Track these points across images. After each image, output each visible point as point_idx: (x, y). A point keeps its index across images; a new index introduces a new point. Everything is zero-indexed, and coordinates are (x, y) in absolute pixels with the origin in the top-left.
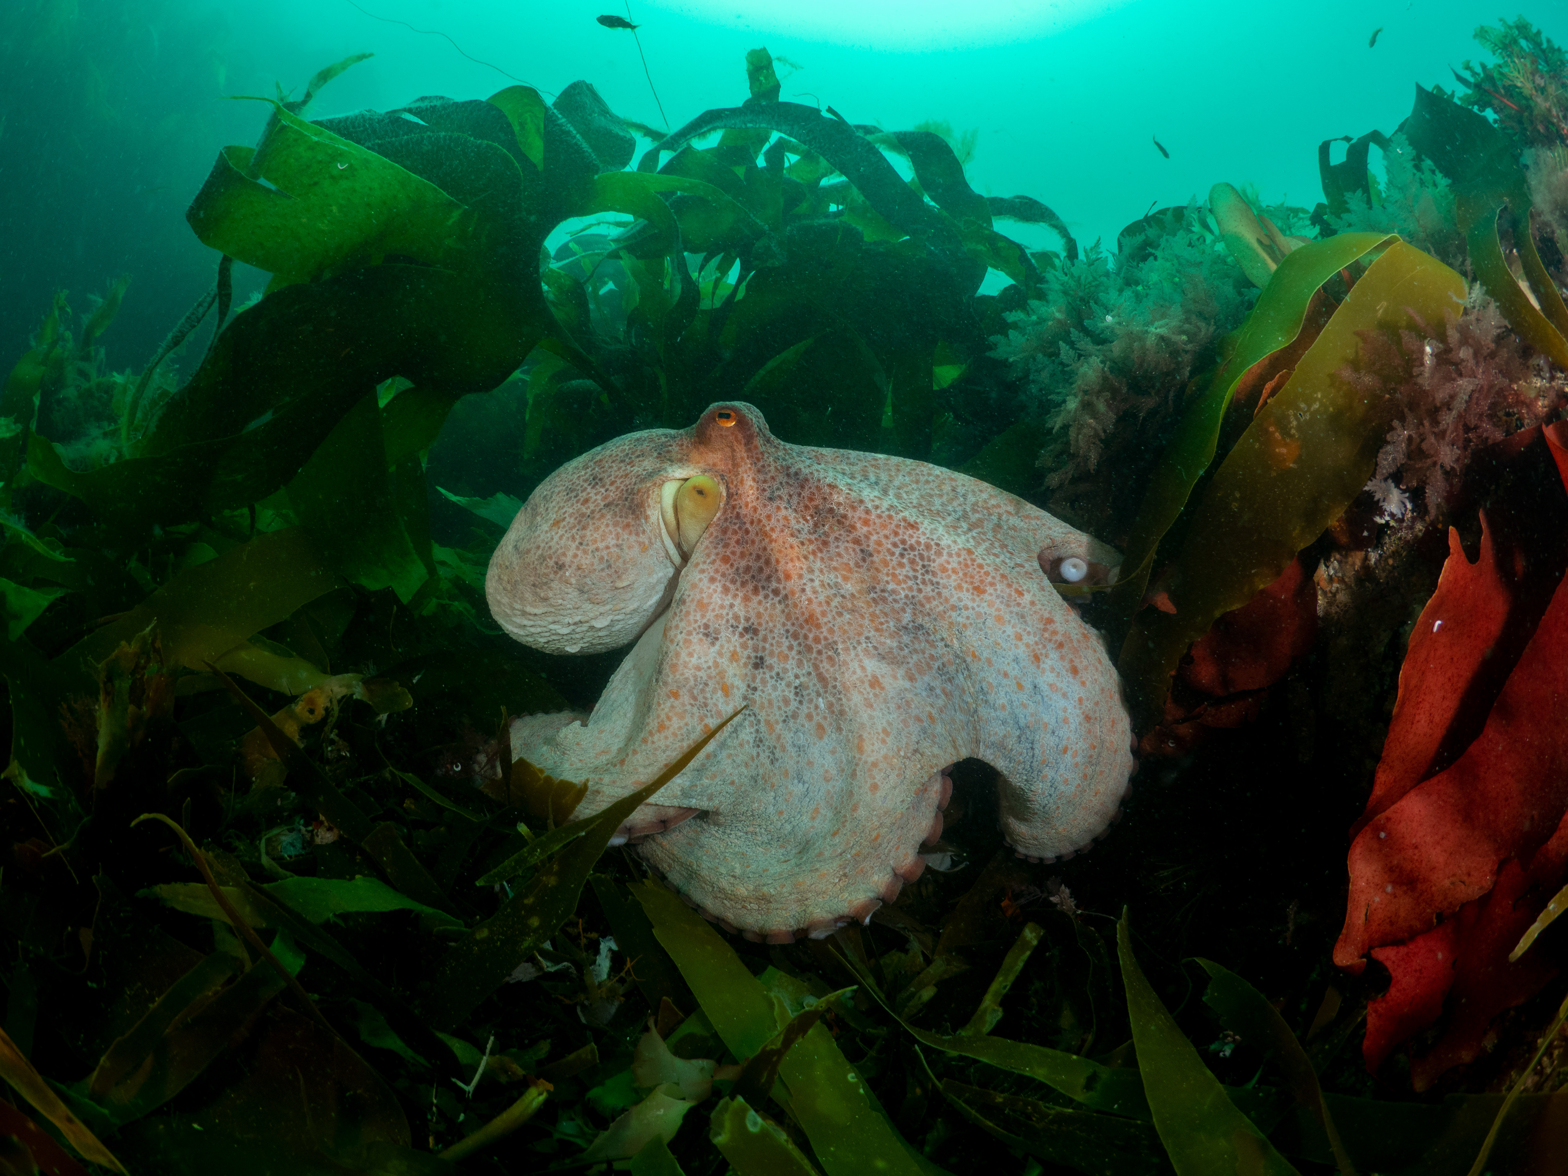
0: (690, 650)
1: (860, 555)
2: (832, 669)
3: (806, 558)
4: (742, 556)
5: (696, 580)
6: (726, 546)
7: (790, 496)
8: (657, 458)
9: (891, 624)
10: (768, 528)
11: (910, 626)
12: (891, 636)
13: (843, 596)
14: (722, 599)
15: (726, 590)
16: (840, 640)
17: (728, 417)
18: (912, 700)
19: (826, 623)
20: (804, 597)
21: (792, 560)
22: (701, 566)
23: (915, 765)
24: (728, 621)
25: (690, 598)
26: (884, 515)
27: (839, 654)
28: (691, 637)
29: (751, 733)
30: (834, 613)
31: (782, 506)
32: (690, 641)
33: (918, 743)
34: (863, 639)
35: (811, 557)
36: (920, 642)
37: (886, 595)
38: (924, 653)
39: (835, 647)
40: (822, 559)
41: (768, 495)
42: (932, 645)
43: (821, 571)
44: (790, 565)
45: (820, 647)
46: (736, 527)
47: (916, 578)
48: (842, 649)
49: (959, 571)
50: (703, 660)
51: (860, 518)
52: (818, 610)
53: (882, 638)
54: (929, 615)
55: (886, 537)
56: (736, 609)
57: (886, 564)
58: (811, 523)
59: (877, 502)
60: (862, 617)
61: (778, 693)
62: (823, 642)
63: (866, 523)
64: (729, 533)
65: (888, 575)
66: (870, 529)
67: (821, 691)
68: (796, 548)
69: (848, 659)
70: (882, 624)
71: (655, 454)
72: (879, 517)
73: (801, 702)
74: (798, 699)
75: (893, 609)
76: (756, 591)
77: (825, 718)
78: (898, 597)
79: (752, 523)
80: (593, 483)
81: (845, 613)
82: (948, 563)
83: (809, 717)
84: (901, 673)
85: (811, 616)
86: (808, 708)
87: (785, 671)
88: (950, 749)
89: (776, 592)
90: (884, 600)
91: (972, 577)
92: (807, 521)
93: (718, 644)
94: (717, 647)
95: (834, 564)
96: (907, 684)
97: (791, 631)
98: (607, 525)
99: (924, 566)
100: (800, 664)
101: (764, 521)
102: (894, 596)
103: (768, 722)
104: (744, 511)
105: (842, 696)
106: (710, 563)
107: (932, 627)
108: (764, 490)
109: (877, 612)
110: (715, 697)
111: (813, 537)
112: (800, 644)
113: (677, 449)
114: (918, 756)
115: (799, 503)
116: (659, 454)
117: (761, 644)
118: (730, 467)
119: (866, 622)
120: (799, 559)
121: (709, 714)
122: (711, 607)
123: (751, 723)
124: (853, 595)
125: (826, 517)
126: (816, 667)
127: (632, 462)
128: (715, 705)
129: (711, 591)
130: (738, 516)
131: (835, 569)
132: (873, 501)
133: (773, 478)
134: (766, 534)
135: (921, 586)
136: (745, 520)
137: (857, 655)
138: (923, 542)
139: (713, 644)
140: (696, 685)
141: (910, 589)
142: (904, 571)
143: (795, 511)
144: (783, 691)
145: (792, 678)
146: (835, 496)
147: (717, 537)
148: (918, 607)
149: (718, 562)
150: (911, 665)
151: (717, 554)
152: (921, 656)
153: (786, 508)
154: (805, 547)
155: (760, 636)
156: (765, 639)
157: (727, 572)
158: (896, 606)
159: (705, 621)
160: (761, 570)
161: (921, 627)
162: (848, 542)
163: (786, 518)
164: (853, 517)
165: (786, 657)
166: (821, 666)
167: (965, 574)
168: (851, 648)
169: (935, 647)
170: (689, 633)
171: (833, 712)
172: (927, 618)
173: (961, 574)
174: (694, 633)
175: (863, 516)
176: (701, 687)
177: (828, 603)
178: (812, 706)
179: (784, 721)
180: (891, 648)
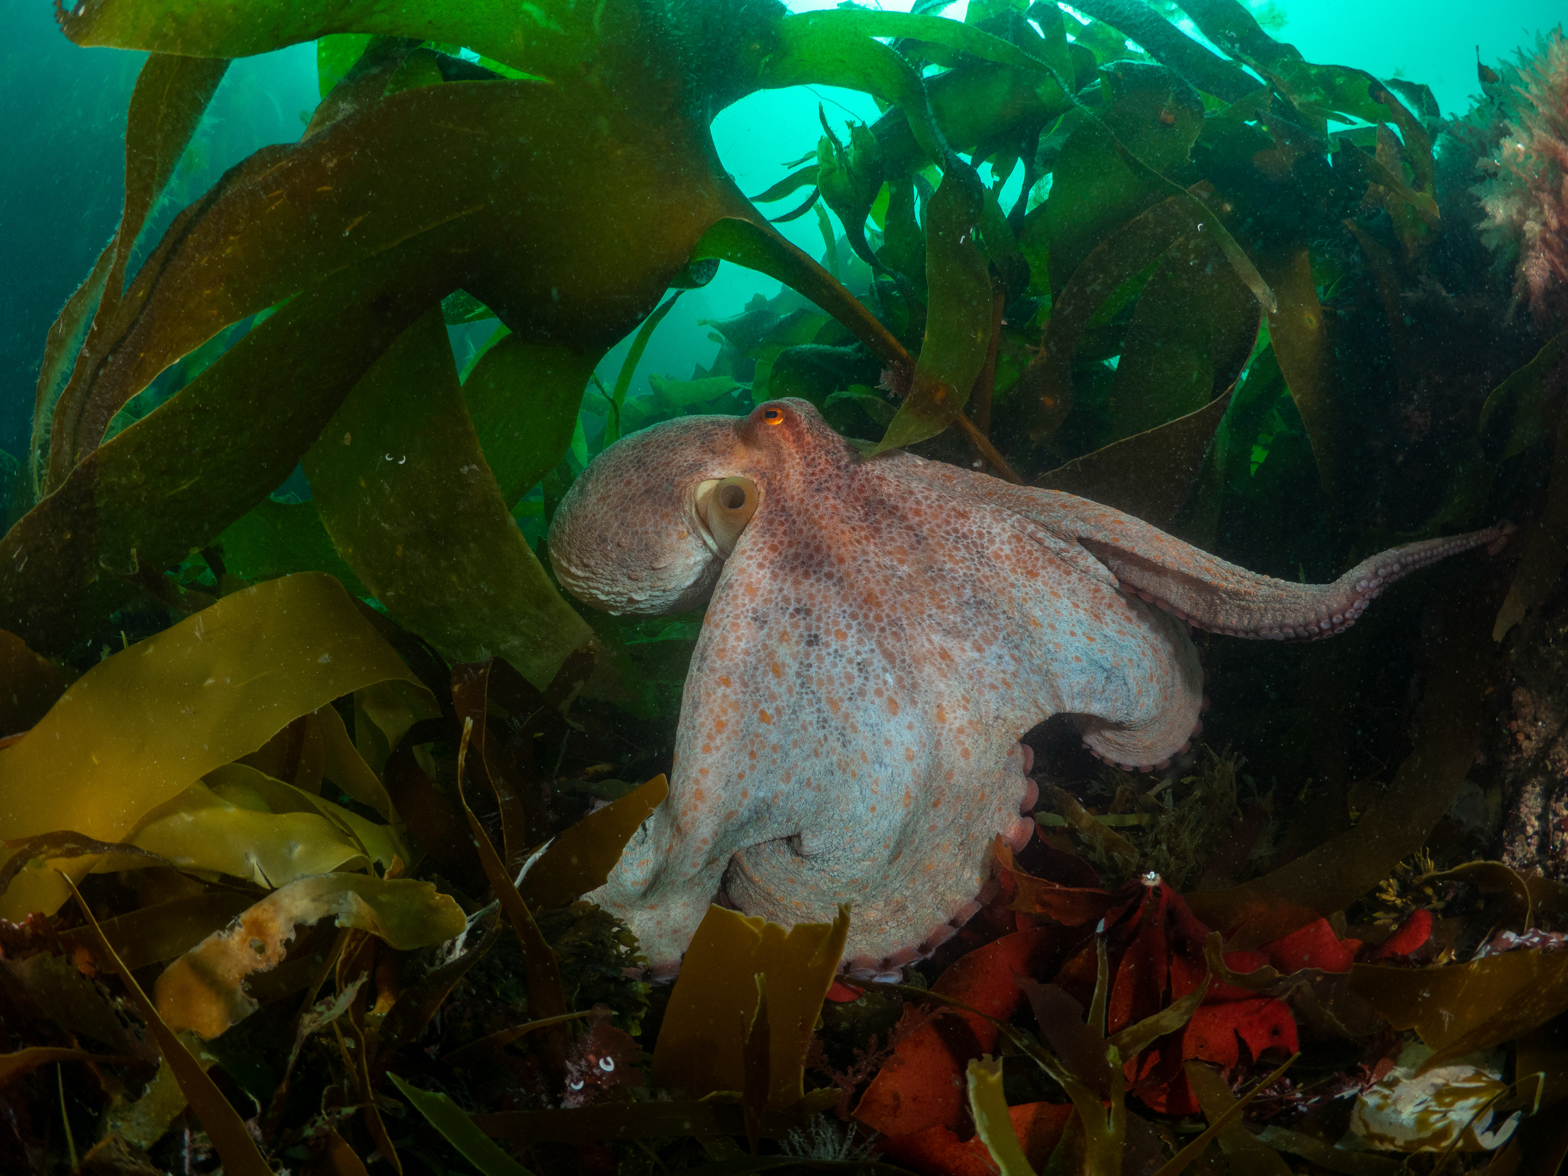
0: (739, 634)
1: (914, 539)
2: (898, 645)
3: (858, 542)
4: (790, 545)
5: (744, 566)
6: (774, 535)
7: (839, 488)
8: (700, 447)
9: (953, 600)
10: (816, 516)
11: (972, 601)
12: (954, 612)
13: (900, 578)
14: (770, 584)
15: (775, 576)
16: (904, 617)
17: (774, 415)
18: (984, 670)
19: (886, 601)
20: (860, 577)
21: (844, 545)
22: (748, 553)
23: (1000, 730)
24: (777, 604)
25: (738, 582)
26: (934, 505)
27: (904, 630)
28: (739, 621)
29: (812, 712)
30: (894, 591)
31: (830, 496)
32: (738, 625)
33: (997, 710)
34: (925, 616)
35: (864, 542)
36: (983, 616)
37: (944, 573)
38: (988, 625)
39: (899, 623)
40: (875, 544)
41: (816, 487)
42: (995, 617)
43: (876, 554)
44: (843, 550)
45: (882, 625)
46: (783, 519)
47: (973, 560)
48: (907, 625)
49: (1012, 557)
50: (752, 644)
51: (911, 509)
52: (877, 589)
53: (945, 615)
54: (989, 591)
55: (939, 526)
56: (785, 592)
57: (942, 547)
58: (862, 512)
59: (926, 493)
60: (922, 596)
62: (885, 620)
63: (917, 513)
64: (776, 523)
65: (944, 555)
66: (922, 519)
67: (888, 667)
68: (848, 533)
69: (915, 633)
70: (943, 600)
71: (698, 444)
72: (930, 507)
73: (866, 678)
74: (862, 675)
75: (952, 586)
76: (806, 575)
77: (896, 693)
78: (956, 575)
79: (799, 514)
80: (637, 465)
81: (904, 593)
82: (1002, 550)
83: (879, 692)
84: (968, 645)
85: (870, 595)
86: (876, 684)
87: (845, 648)
88: (1033, 710)
89: (829, 576)
90: (943, 578)
91: (1025, 562)
92: (858, 510)
93: (766, 627)
94: (766, 630)
95: (888, 548)
96: (976, 655)
97: (849, 611)
98: (647, 511)
99: (978, 552)
100: (860, 642)
101: (812, 510)
102: (952, 574)
103: (831, 702)
104: (789, 504)
105: (913, 669)
106: (758, 550)
107: (992, 602)
108: (811, 482)
109: (937, 589)
110: (766, 680)
111: (864, 525)
112: (859, 624)
113: (722, 439)
114: (1000, 721)
115: (848, 495)
116: (703, 443)
118: (775, 462)
119: (927, 600)
120: (851, 542)
121: (762, 699)
122: (759, 593)
123: (811, 704)
124: (910, 576)
125: (877, 508)
126: (880, 644)
127: (675, 449)
128: (768, 688)
129: (760, 576)
130: (783, 509)
131: (890, 553)
132: (922, 492)
133: (822, 471)
134: (815, 522)
135: (979, 566)
136: (791, 512)
137: (923, 630)
138: (975, 530)
139: (761, 628)
140: (746, 671)
141: (969, 568)
142: (961, 554)
143: (844, 501)
144: (845, 668)
145: (854, 654)
146: (885, 488)
147: (763, 527)
148: (977, 583)
149: (766, 551)
150: (976, 637)
151: (765, 543)
152: (985, 628)
153: (834, 498)
154: (857, 533)
155: (814, 616)
157: (776, 560)
158: (956, 583)
159: (753, 605)
160: (811, 557)
161: (981, 602)
162: (901, 528)
163: (834, 507)
164: (904, 508)
165: (844, 636)
166: (885, 642)
167: (1018, 561)
168: (916, 623)
169: (999, 619)
170: (737, 617)
171: (904, 687)
172: (987, 594)
173: (1014, 560)
174: (742, 617)
175: (914, 506)
176: (751, 672)
177: (886, 582)
178: (880, 681)
179: (850, 699)
180: (955, 623)
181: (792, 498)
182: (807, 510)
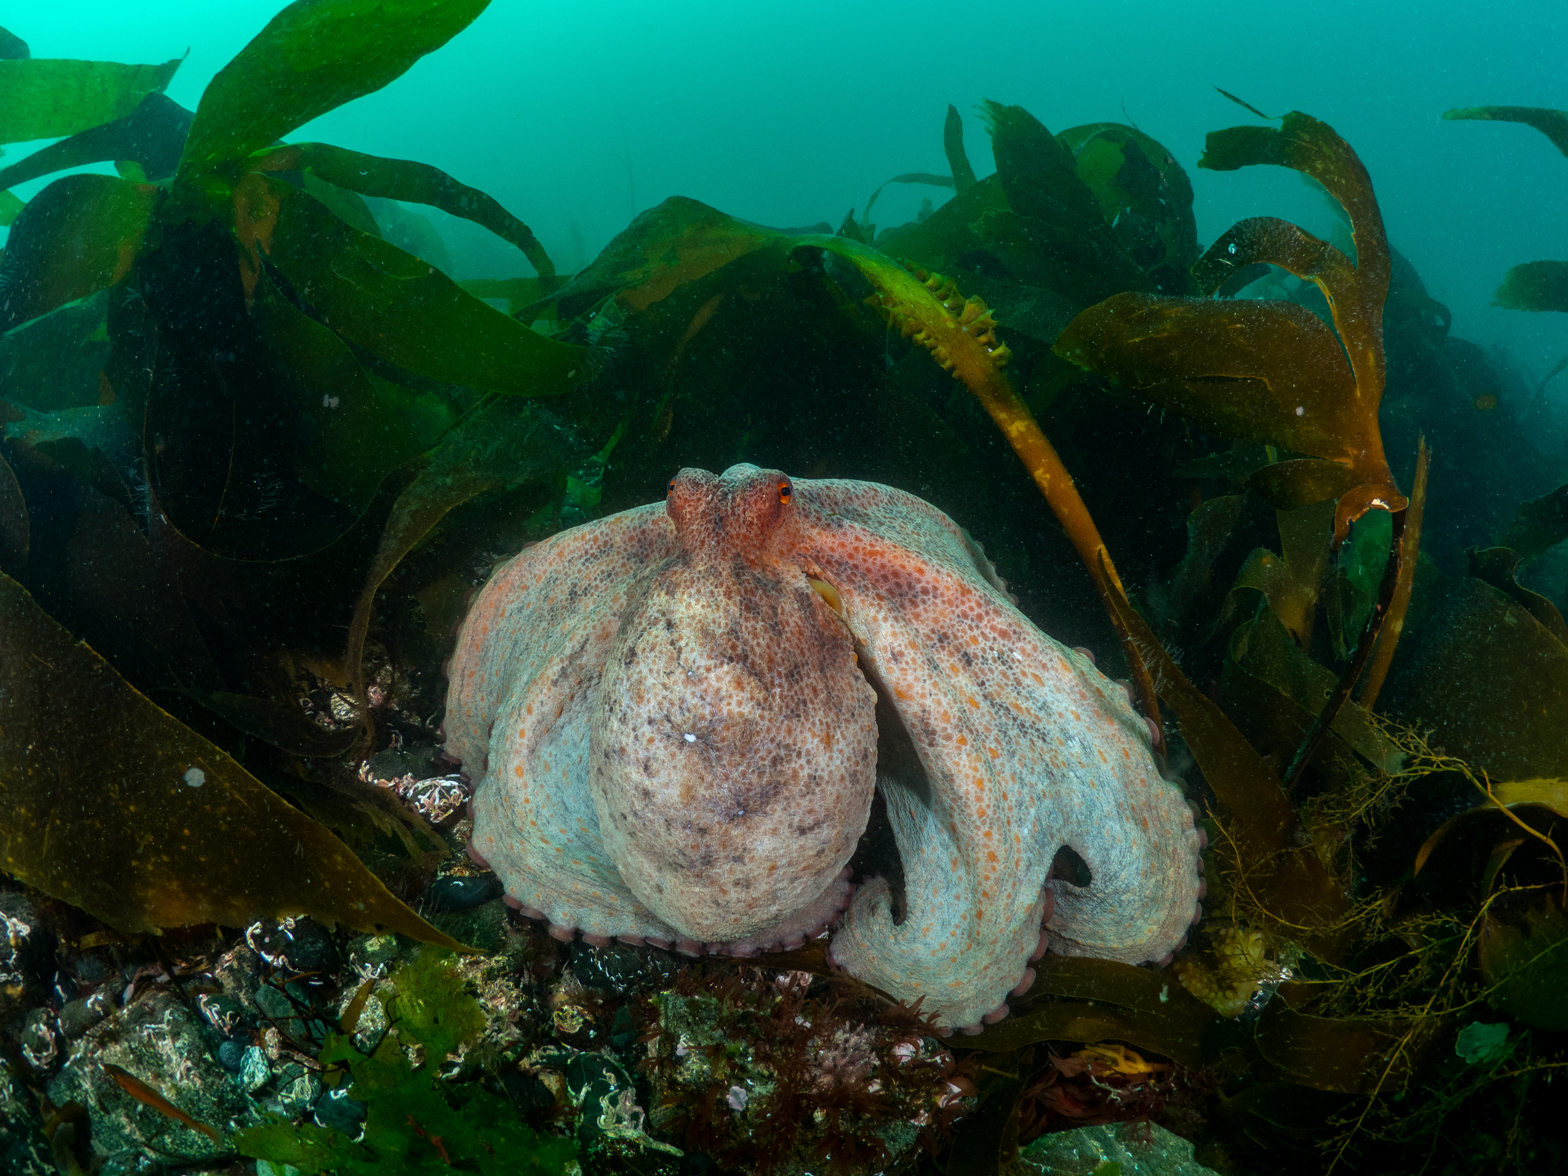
61: (996, 673)
67: (1010, 646)
77: (1029, 666)
79: (852, 557)
86: (1016, 667)
101: (859, 545)
110: (975, 717)
117: (956, 642)
134: (871, 554)
156: (956, 638)
178: (1017, 664)
181: (832, 549)
182: (856, 549)
